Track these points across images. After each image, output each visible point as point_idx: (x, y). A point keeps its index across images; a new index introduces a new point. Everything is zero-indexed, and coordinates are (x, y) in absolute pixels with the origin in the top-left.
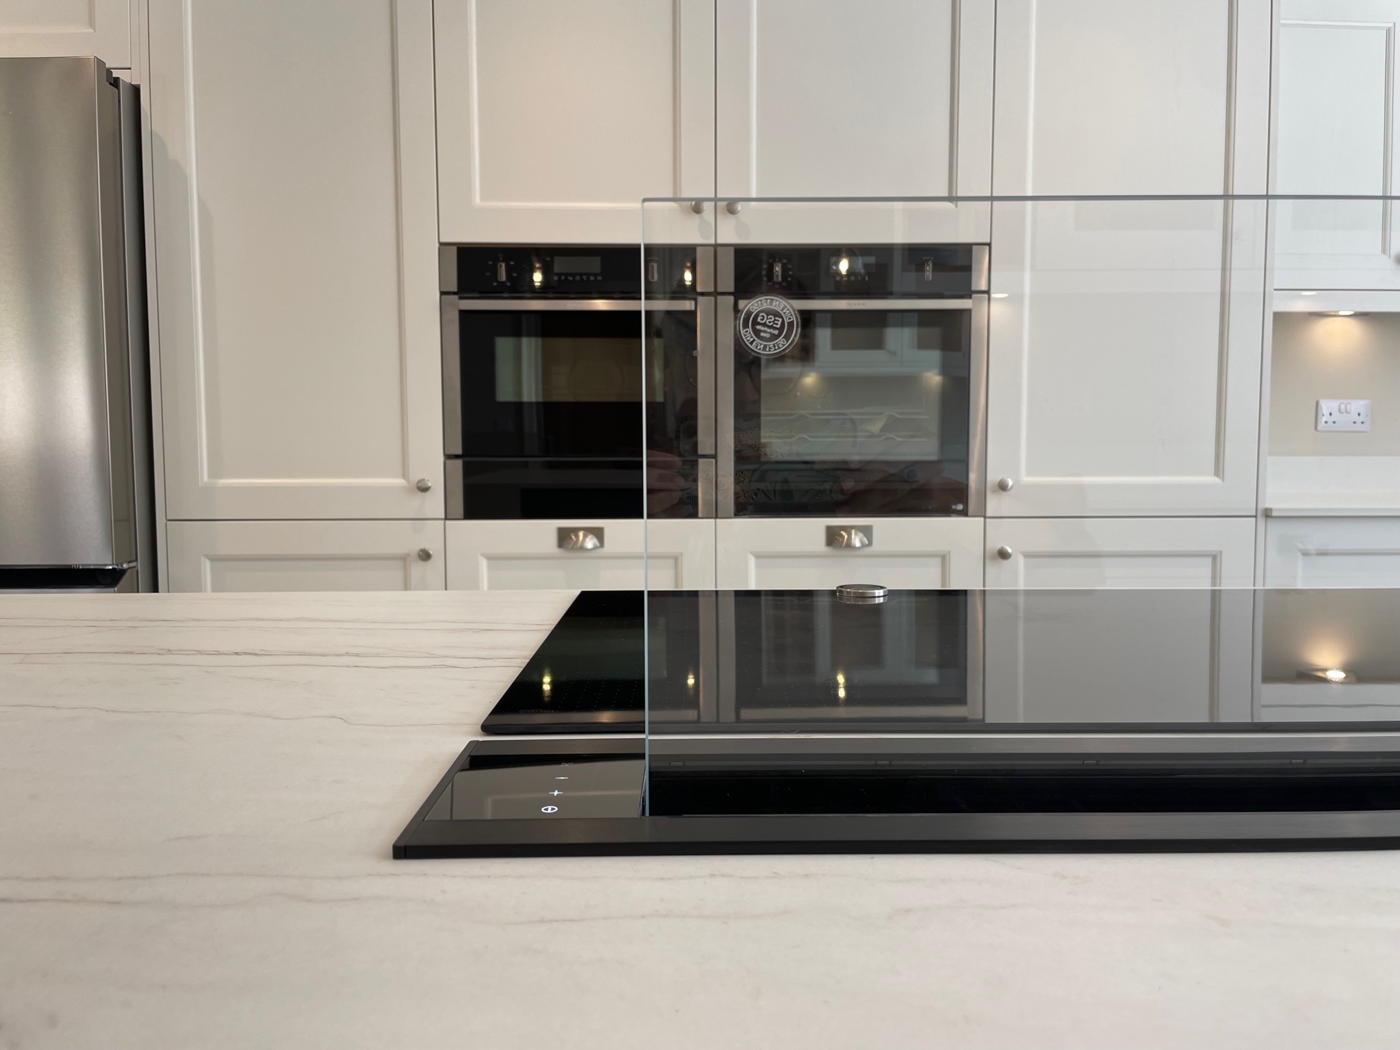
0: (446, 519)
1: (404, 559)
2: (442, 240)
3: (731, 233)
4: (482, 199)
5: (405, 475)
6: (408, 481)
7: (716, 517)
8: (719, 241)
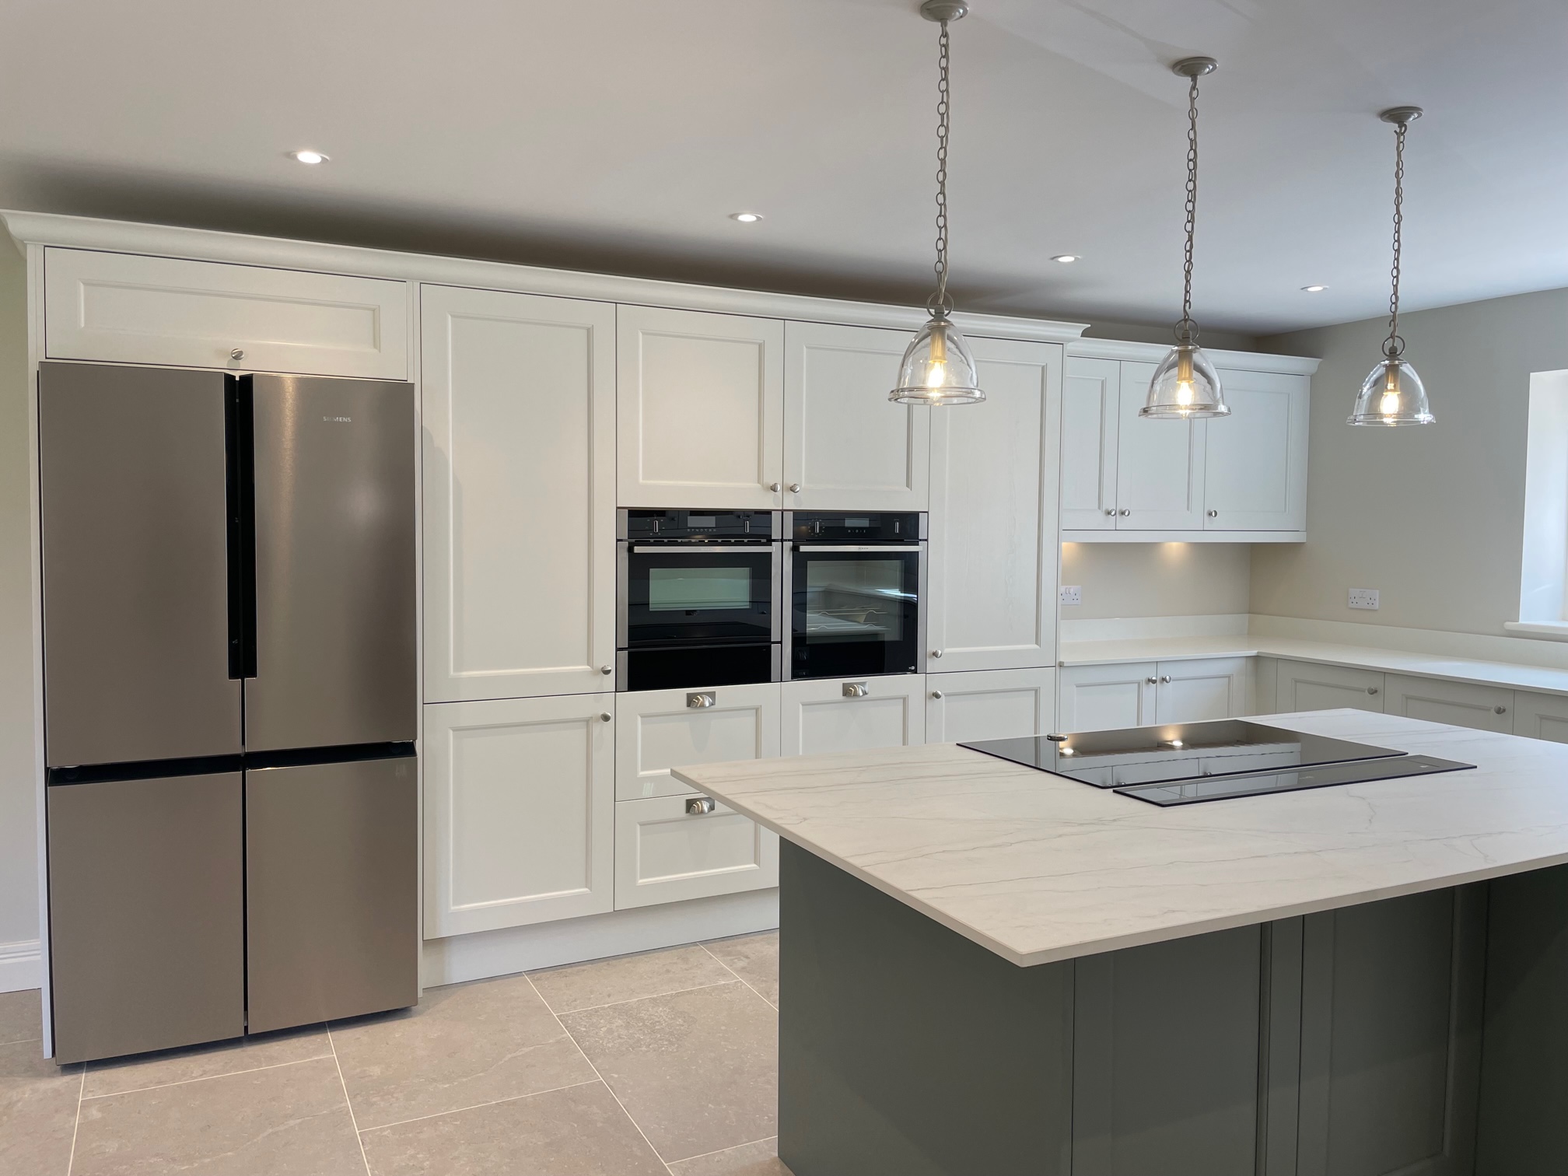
0: (616, 691)
1: (588, 722)
2: (618, 506)
3: (791, 503)
4: (643, 479)
5: (589, 662)
6: (593, 668)
7: (781, 681)
8: (784, 508)
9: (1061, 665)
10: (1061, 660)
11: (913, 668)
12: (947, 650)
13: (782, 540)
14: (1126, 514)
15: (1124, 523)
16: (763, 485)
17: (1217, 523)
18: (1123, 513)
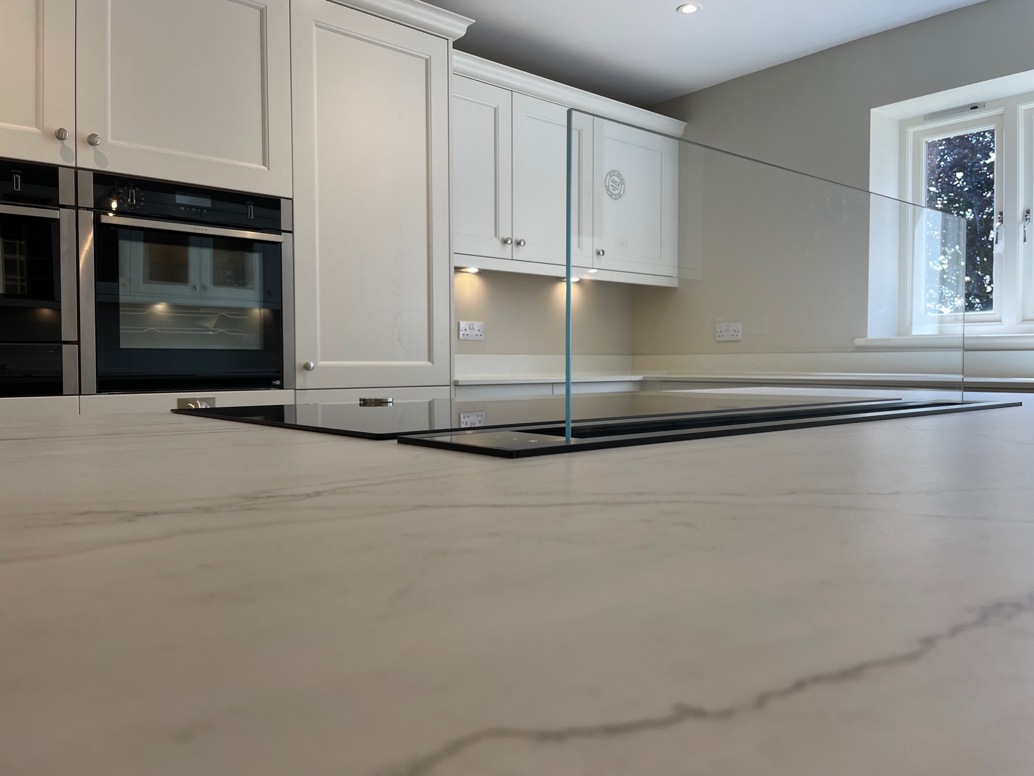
8: (79, 166)
9: (456, 384)
10: (456, 379)
11: (278, 382)
12: (322, 363)
13: (77, 208)
14: (522, 244)
15: (520, 253)
16: (43, 131)
17: (604, 262)
18: (519, 244)
